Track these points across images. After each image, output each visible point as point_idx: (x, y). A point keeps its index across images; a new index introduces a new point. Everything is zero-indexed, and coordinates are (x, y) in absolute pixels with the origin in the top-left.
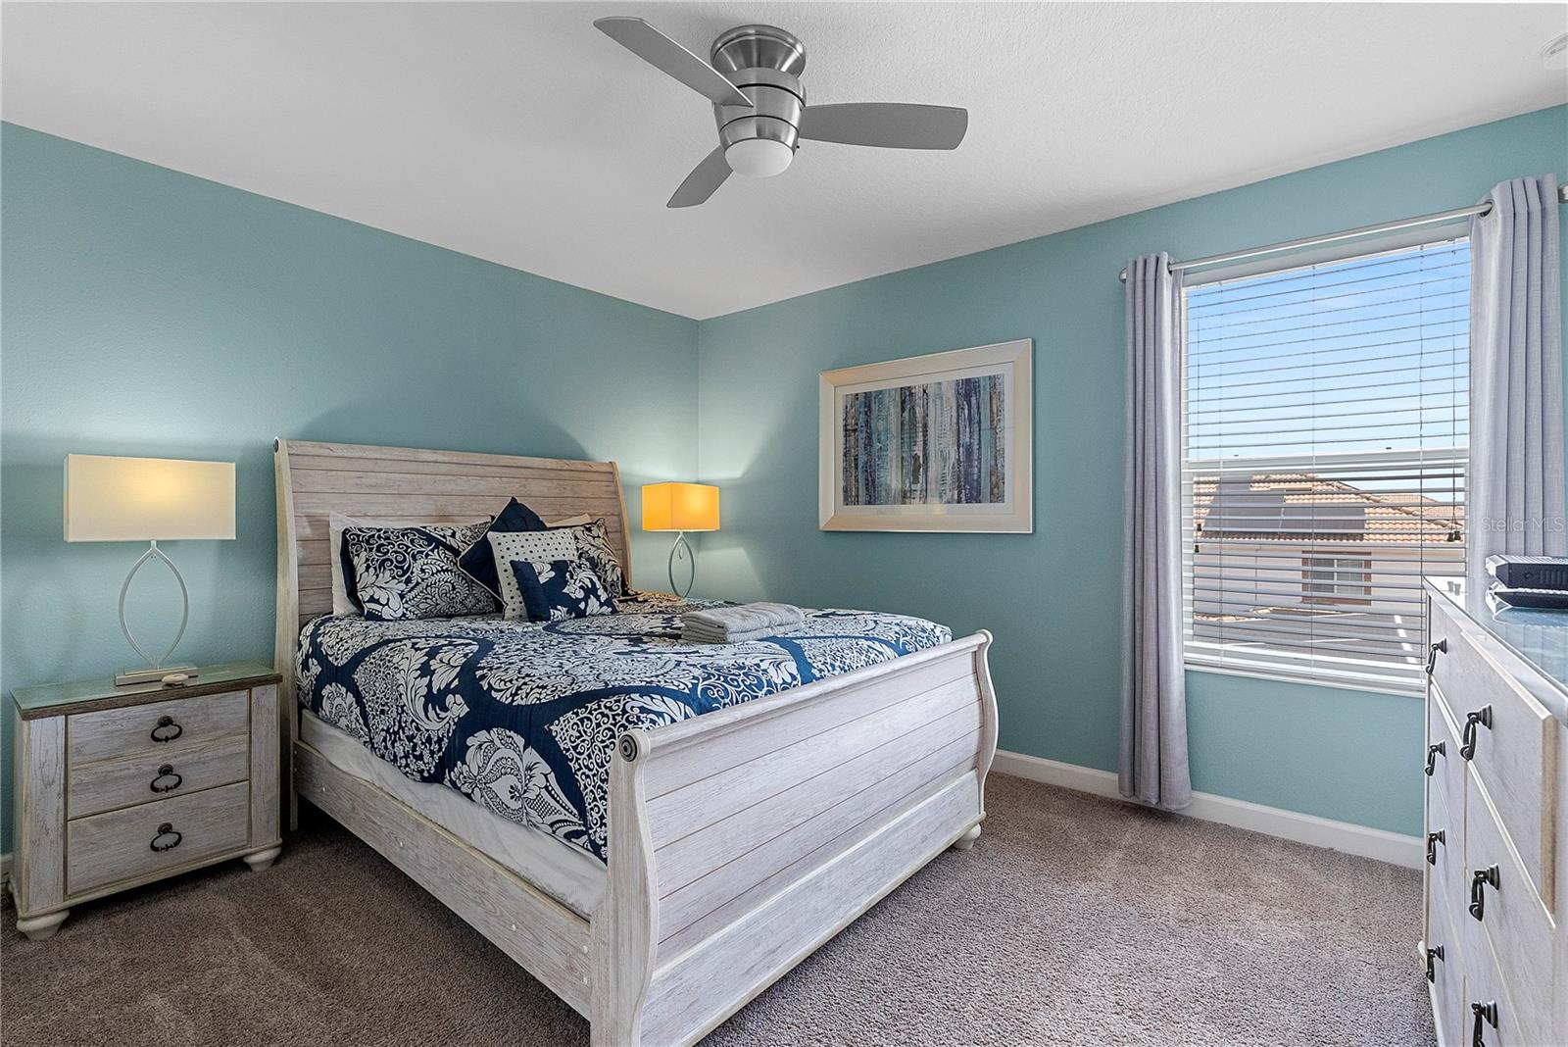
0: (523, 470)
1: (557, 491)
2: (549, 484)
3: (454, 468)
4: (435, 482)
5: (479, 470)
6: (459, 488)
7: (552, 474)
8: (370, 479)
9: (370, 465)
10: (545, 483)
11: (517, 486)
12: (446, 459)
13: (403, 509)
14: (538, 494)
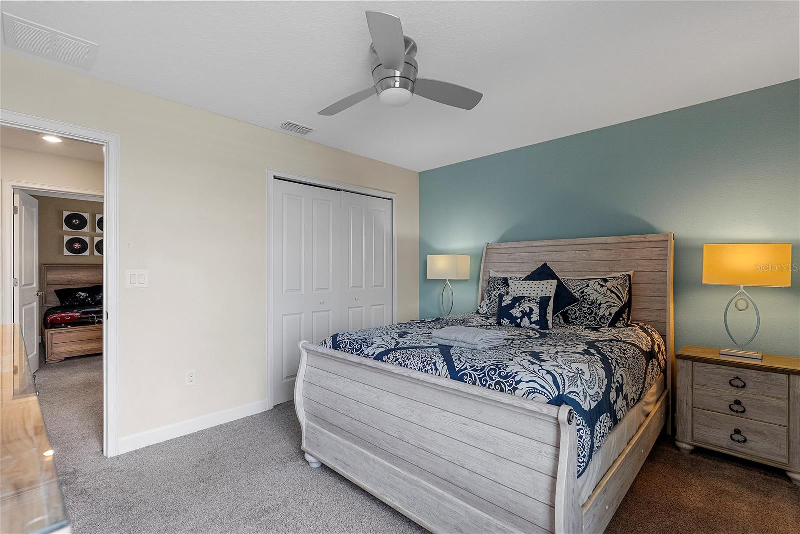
0: (591, 246)
1: (614, 257)
2: (609, 252)
3: (551, 248)
4: (540, 256)
5: (564, 248)
6: (551, 258)
7: (613, 246)
8: (513, 257)
9: (514, 250)
10: (605, 252)
11: (585, 255)
12: (546, 244)
13: (523, 269)
14: (599, 259)
